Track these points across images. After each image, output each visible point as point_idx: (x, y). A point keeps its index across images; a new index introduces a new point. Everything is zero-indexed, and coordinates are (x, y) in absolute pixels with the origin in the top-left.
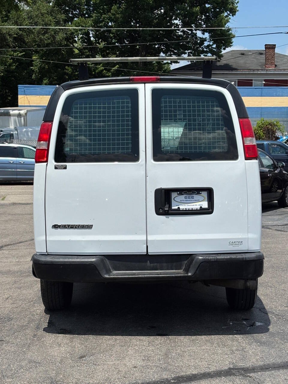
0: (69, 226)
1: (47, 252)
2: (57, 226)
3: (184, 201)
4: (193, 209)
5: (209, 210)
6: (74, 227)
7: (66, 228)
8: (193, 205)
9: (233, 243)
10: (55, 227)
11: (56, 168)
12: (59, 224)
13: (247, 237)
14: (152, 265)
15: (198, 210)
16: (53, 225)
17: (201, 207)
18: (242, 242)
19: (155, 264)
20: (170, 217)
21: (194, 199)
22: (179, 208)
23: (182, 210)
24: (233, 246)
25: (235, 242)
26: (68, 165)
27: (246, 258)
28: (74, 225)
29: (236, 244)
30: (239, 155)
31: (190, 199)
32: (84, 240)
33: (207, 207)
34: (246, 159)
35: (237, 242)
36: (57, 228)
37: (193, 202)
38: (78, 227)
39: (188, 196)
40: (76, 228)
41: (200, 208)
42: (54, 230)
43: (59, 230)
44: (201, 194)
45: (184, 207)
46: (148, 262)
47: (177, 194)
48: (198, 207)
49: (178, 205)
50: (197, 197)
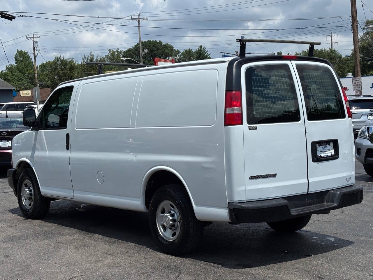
0: (261, 176)
2: (253, 177)
3: (322, 150)
5: (335, 156)
6: (265, 177)
7: (260, 178)
8: (328, 153)
10: (252, 178)
11: (250, 129)
12: (255, 175)
13: (352, 174)
14: (309, 201)
15: (331, 156)
16: (250, 177)
17: (332, 154)
18: (350, 178)
20: (319, 163)
22: (321, 156)
23: (323, 157)
25: (348, 178)
26: (258, 126)
28: (265, 175)
29: (348, 180)
30: (345, 114)
31: (324, 149)
32: (271, 186)
33: (334, 154)
34: (349, 118)
36: (253, 178)
37: (327, 150)
38: (268, 176)
39: (324, 146)
40: (266, 177)
42: (251, 180)
43: (254, 180)
44: (330, 144)
45: (323, 155)
46: (307, 199)
47: (319, 145)
48: (330, 154)
49: (320, 154)
50: (328, 147)
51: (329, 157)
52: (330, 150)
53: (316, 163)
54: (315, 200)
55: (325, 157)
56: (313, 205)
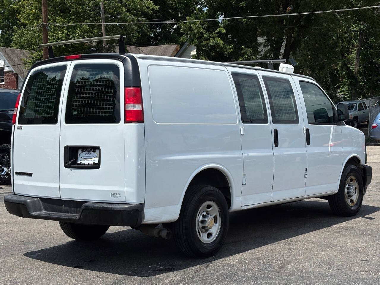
0: (22, 173)
1: (14, 192)
3: (84, 157)
4: (89, 164)
7: (21, 175)
8: (90, 161)
9: (113, 195)
11: (18, 129)
13: (124, 190)
14: (65, 208)
15: (92, 165)
17: (94, 162)
18: (120, 194)
19: (67, 208)
20: (73, 170)
21: (91, 156)
22: (81, 163)
23: (82, 165)
24: (114, 198)
25: (115, 194)
27: (114, 208)
29: (116, 196)
30: (121, 119)
31: (88, 156)
32: (28, 184)
33: (98, 163)
34: (125, 123)
35: (117, 194)
36: (17, 174)
37: (90, 158)
39: (88, 153)
40: (25, 175)
41: (93, 164)
43: (18, 176)
44: (95, 151)
45: (84, 162)
46: (63, 205)
47: (82, 151)
48: (92, 162)
49: (81, 160)
50: (93, 154)
51: (90, 165)
52: (93, 157)
53: (68, 170)
54: (73, 209)
55: (85, 165)
56: (71, 213)
